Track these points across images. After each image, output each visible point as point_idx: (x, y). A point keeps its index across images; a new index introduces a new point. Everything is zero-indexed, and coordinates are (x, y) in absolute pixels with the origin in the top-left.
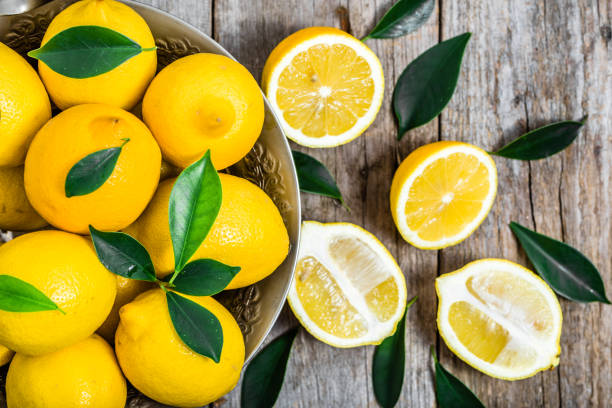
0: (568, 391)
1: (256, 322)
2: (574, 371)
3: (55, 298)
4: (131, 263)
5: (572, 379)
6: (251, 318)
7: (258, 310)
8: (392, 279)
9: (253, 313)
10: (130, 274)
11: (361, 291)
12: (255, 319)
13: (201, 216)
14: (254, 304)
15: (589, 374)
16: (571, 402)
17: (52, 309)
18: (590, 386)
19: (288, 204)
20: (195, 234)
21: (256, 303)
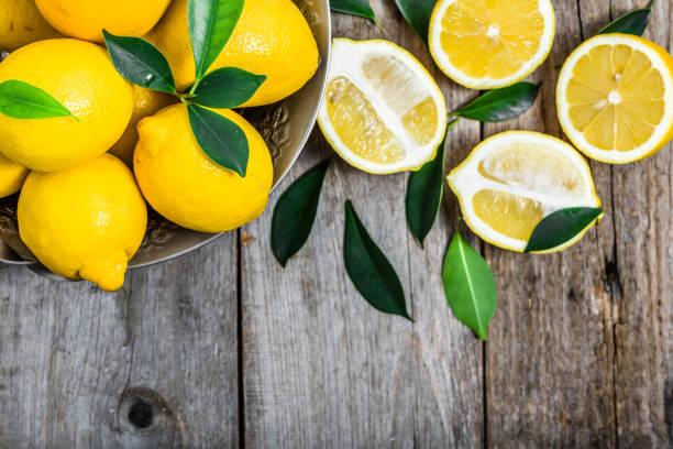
0: (623, 223)
1: (283, 144)
2: (629, 201)
3: (67, 105)
4: (149, 72)
5: (627, 211)
6: (279, 140)
7: (287, 132)
8: (430, 100)
9: (281, 135)
10: (148, 84)
11: (397, 112)
12: (283, 141)
13: (223, 18)
14: (282, 125)
15: (646, 205)
16: (626, 235)
17: (63, 115)
18: (646, 217)
19: (317, 16)
20: (216, 38)
21: (284, 124)
